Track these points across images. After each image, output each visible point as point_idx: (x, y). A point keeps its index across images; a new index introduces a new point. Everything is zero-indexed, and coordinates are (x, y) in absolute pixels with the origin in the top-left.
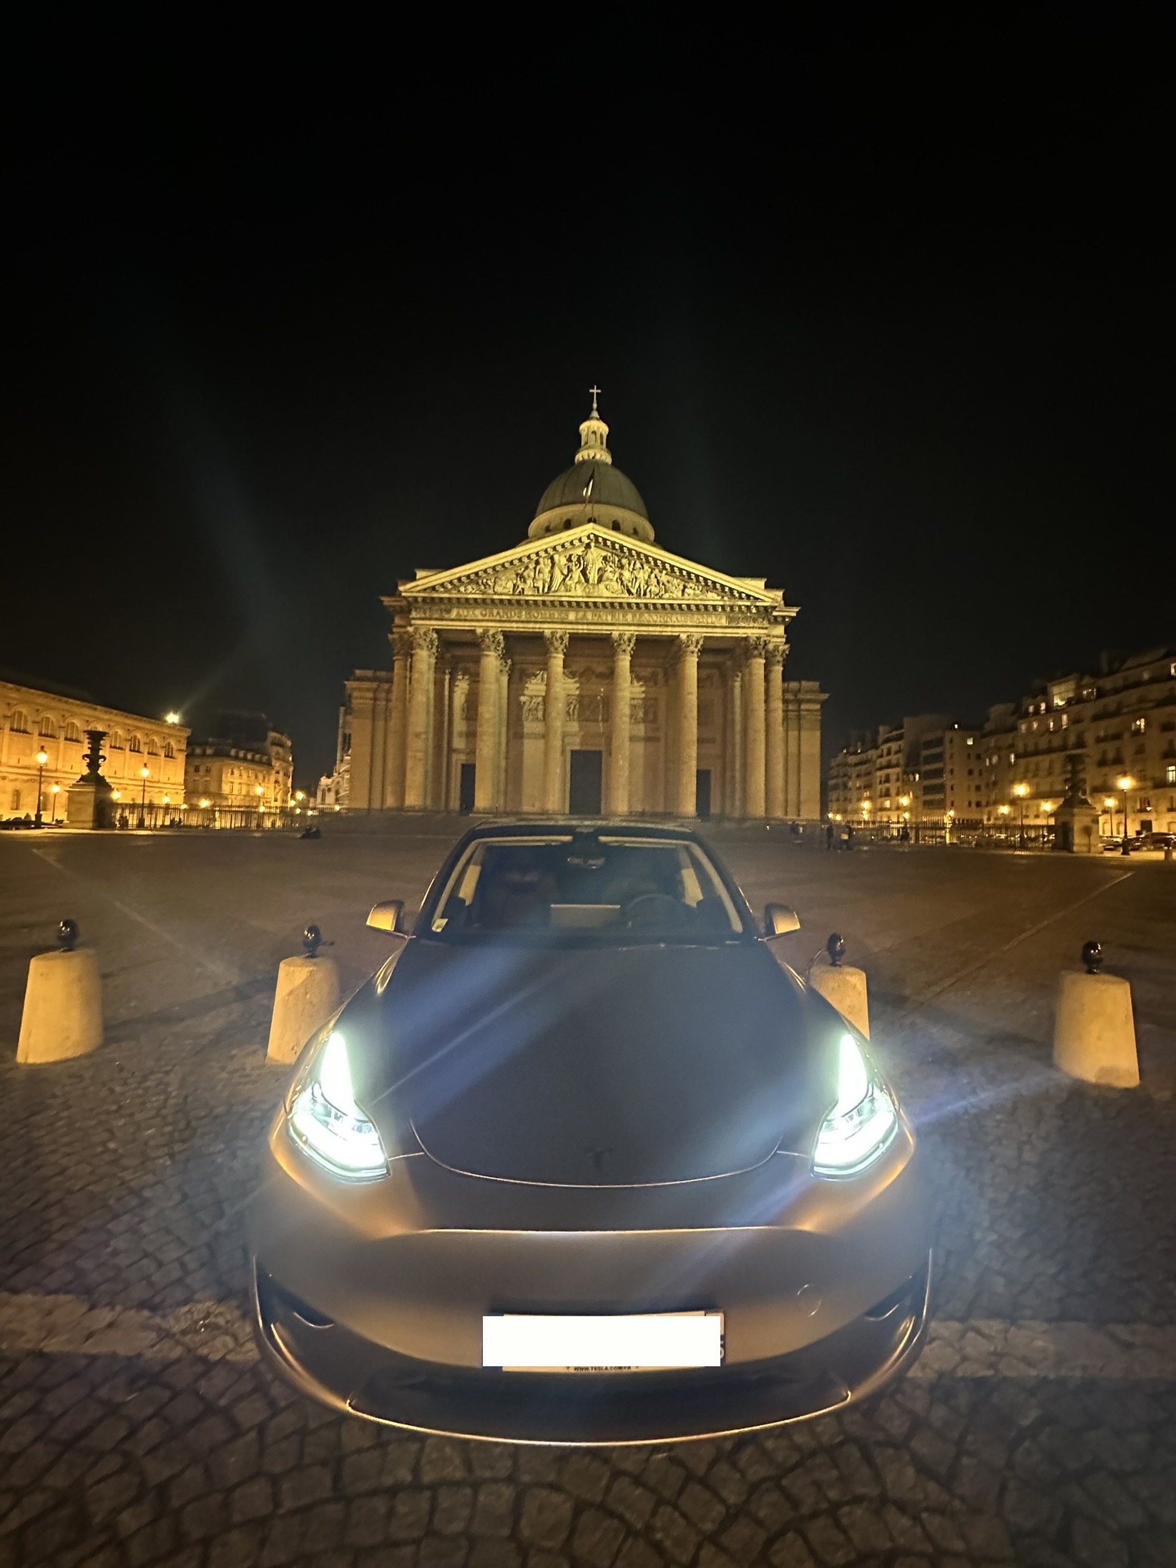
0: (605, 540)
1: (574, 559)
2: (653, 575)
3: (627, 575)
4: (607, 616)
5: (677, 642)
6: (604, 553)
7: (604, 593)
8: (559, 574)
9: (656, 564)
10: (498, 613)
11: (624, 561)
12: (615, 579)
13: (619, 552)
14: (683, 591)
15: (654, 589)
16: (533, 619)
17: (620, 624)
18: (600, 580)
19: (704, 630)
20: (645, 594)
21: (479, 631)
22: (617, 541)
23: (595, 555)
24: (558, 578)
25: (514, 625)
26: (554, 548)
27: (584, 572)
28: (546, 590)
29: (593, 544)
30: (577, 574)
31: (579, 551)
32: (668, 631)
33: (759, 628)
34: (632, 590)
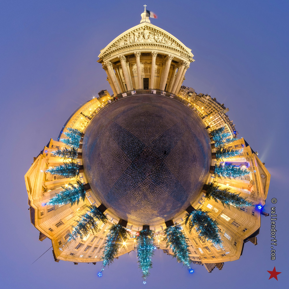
0: (150, 27)
1: (140, 33)
2: (164, 38)
3: (156, 37)
5: (167, 56)
6: (149, 31)
7: (149, 41)
8: (137, 37)
9: (165, 36)
10: (122, 51)
11: (156, 34)
12: (153, 38)
13: (154, 31)
14: (171, 44)
15: (164, 42)
16: (131, 50)
17: (154, 50)
18: (148, 38)
19: (175, 55)
20: (161, 43)
21: (119, 57)
22: (154, 28)
23: (147, 32)
24: (136, 38)
26: (134, 31)
27: (144, 36)
28: (133, 42)
29: (146, 29)
30: (141, 37)
31: (142, 31)
32: (166, 53)
34: (157, 41)
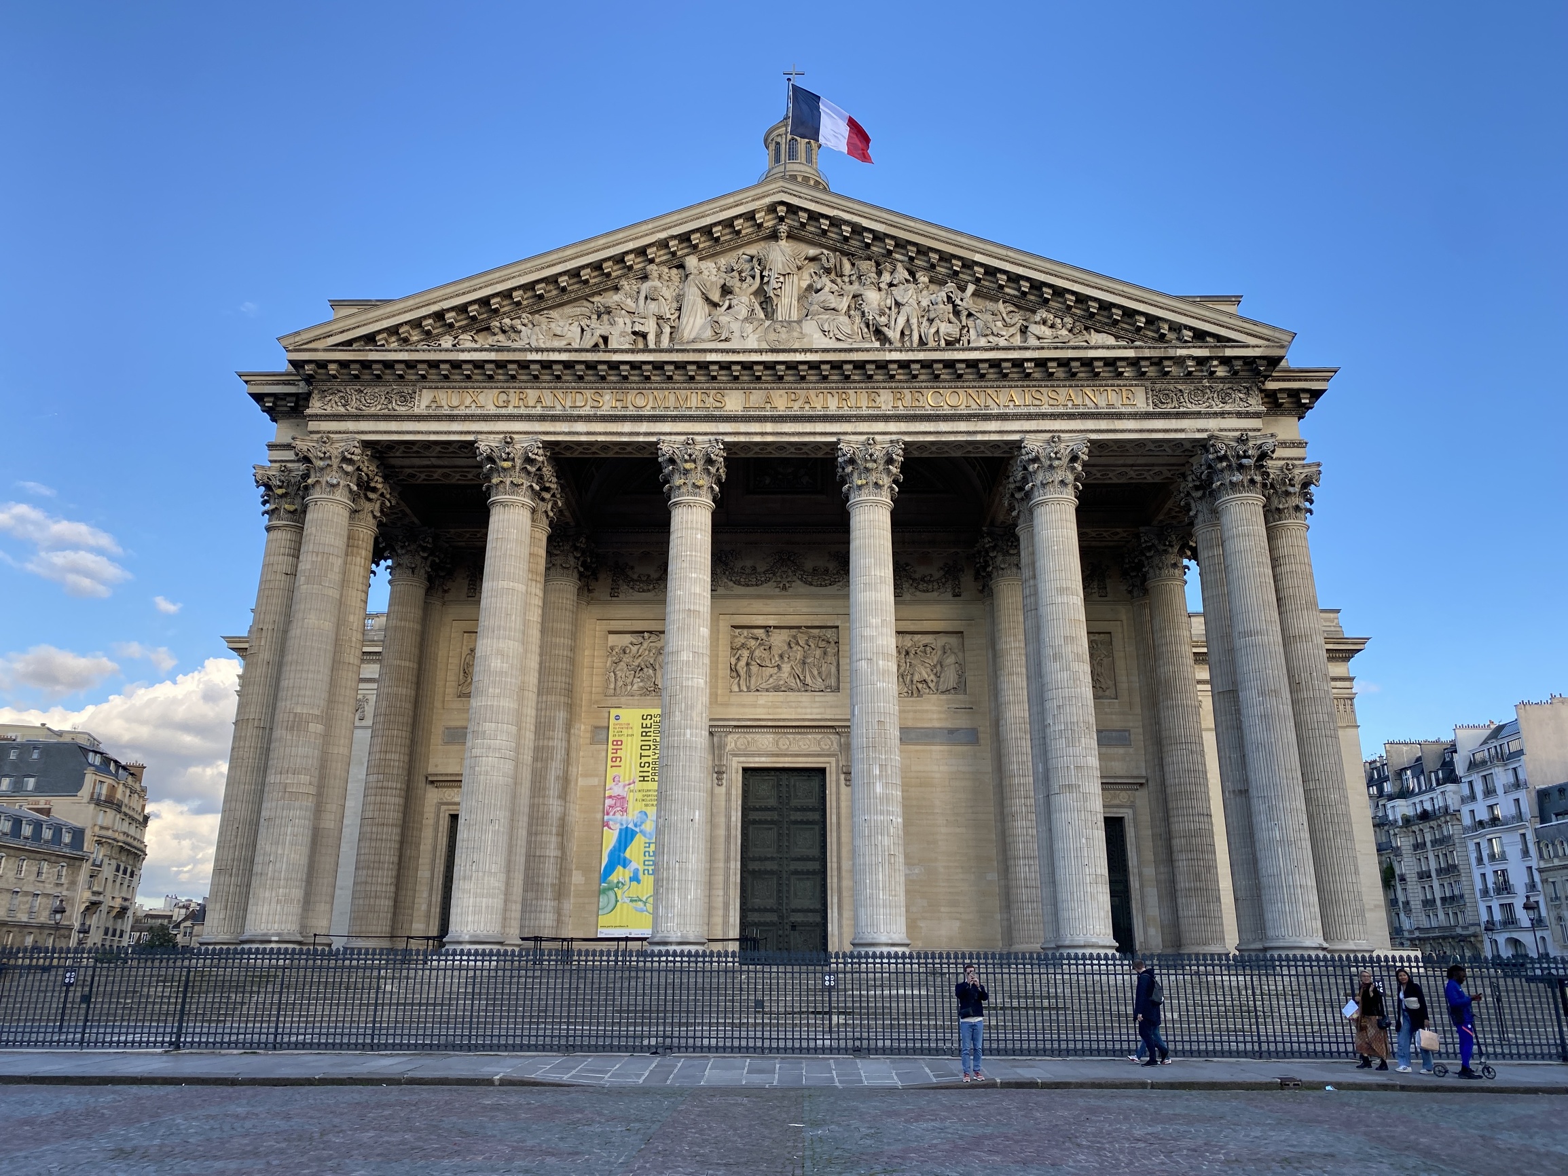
2: (942, 296)
3: (873, 298)
4: (825, 400)
10: (539, 401)
11: (866, 267)
14: (1024, 330)
15: (949, 329)
16: (631, 413)
17: (862, 419)
19: (1090, 424)
21: (487, 443)
25: (580, 427)
28: (665, 343)
32: (991, 431)
33: (1239, 415)
34: (890, 333)
